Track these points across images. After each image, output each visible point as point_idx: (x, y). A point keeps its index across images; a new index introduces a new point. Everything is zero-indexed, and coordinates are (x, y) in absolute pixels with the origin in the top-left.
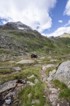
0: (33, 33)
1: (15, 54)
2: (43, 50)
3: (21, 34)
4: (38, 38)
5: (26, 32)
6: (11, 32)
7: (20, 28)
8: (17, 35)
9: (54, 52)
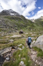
0: (20, 17)
1: (9, 32)
2: (27, 28)
3: (13, 18)
4: (24, 20)
5: (16, 16)
6: (6, 17)
7: (11, 14)
8: (10, 19)
9: (34, 29)
